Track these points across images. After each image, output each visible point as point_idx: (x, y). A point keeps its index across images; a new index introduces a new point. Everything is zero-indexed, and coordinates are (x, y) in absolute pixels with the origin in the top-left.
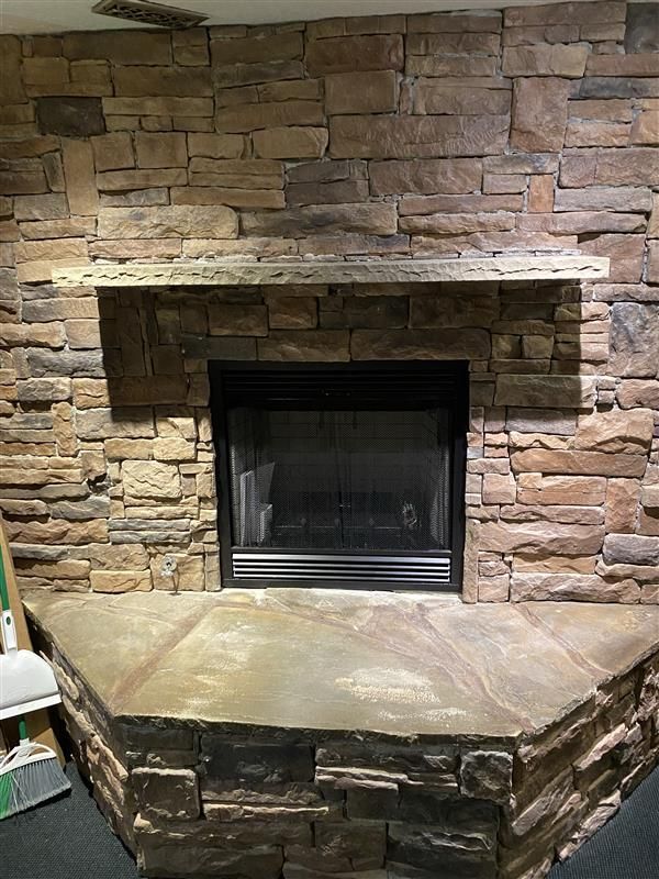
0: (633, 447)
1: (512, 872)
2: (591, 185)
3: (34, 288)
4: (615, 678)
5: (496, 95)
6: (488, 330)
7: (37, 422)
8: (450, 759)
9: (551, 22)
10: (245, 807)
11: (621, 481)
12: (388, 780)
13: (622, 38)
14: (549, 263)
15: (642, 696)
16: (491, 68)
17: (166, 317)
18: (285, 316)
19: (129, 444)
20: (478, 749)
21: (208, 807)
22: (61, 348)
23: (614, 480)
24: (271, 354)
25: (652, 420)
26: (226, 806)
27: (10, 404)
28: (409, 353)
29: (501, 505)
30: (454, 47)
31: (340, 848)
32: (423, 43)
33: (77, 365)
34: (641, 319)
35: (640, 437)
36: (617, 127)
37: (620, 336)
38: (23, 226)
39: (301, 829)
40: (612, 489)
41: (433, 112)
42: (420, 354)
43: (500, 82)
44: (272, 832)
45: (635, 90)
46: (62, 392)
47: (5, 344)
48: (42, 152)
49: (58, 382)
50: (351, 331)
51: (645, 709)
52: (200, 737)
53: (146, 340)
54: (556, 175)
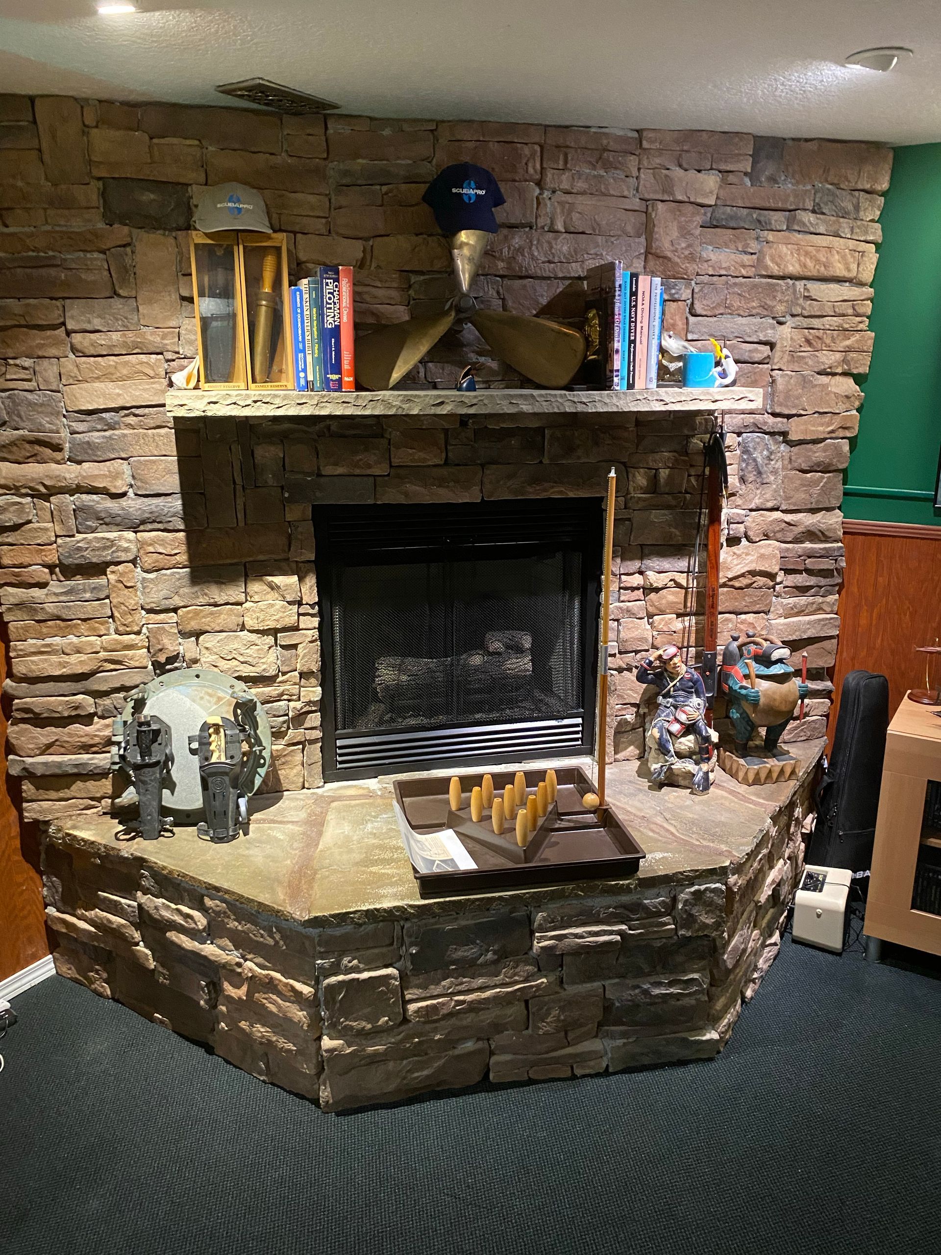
0: (761, 581)
1: (720, 1011)
2: (722, 314)
3: (89, 418)
4: (781, 808)
5: (632, 218)
6: (624, 464)
7: (85, 591)
8: (668, 900)
9: (685, 148)
10: (456, 998)
11: (750, 617)
12: (611, 933)
13: (749, 170)
14: (708, 393)
15: (792, 830)
16: (628, 188)
17: (266, 454)
18: (410, 451)
19: (212, 613)
20: (693, 885)
21: (412, 1007)
22: (124, 495)
23: (743, 616)
24: (392, 496)
25: (778, 552)
26: (435, 1002)
27: (47, 570)
28: (545, 490)
29: (637, 652)
30: (594, 166)
31: (558, 1020)
32: (561, 157)
33: (147, 515)
34: (768, 449)
35: (768, 570)
36: (746, 259)
37: (750, 468)
38: (77, 338)
39: (516, 1010)
40: (742, 626)
41: (572, 229)
42: (556, 492)
43: (636, 204)
44: (482, 1022)
45: (759, 221)
46: (126, 550)
47: (43, 490)
48: (109, 245)
49: (120, 538)
50: (483, 466)
51: (795, 843)
52: (403, 928)
53: (238, 480)
54: (689, 302)
